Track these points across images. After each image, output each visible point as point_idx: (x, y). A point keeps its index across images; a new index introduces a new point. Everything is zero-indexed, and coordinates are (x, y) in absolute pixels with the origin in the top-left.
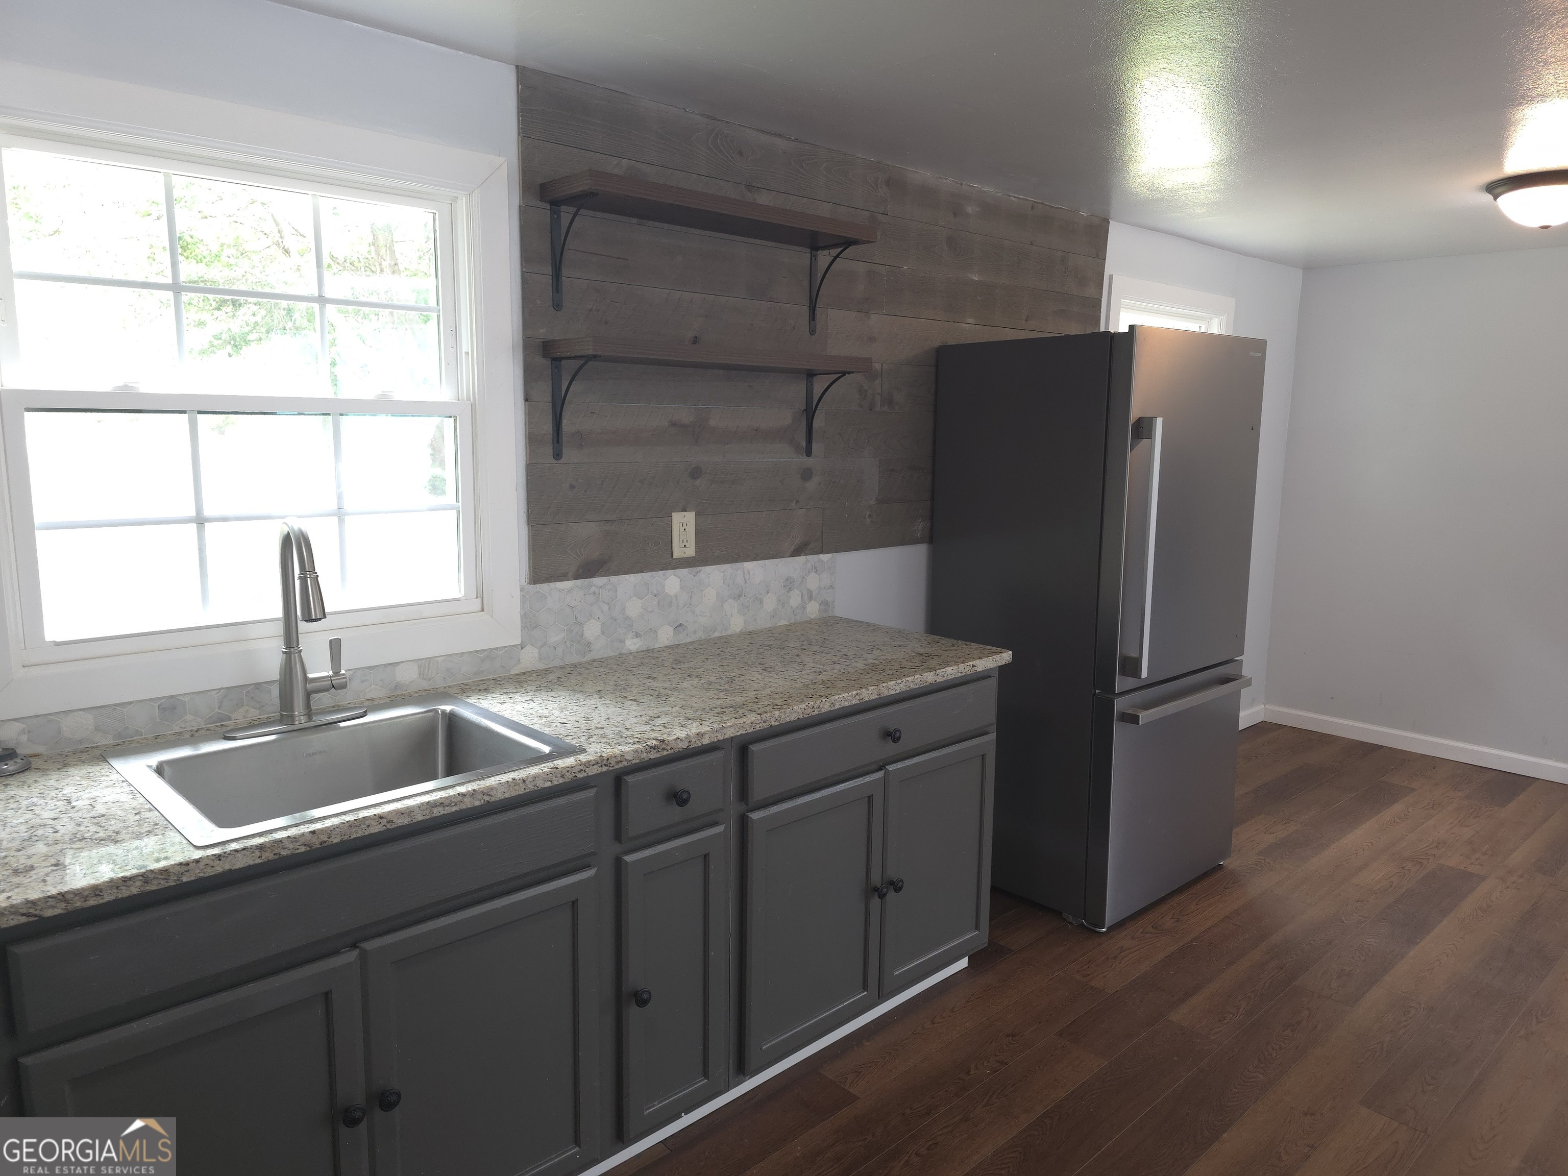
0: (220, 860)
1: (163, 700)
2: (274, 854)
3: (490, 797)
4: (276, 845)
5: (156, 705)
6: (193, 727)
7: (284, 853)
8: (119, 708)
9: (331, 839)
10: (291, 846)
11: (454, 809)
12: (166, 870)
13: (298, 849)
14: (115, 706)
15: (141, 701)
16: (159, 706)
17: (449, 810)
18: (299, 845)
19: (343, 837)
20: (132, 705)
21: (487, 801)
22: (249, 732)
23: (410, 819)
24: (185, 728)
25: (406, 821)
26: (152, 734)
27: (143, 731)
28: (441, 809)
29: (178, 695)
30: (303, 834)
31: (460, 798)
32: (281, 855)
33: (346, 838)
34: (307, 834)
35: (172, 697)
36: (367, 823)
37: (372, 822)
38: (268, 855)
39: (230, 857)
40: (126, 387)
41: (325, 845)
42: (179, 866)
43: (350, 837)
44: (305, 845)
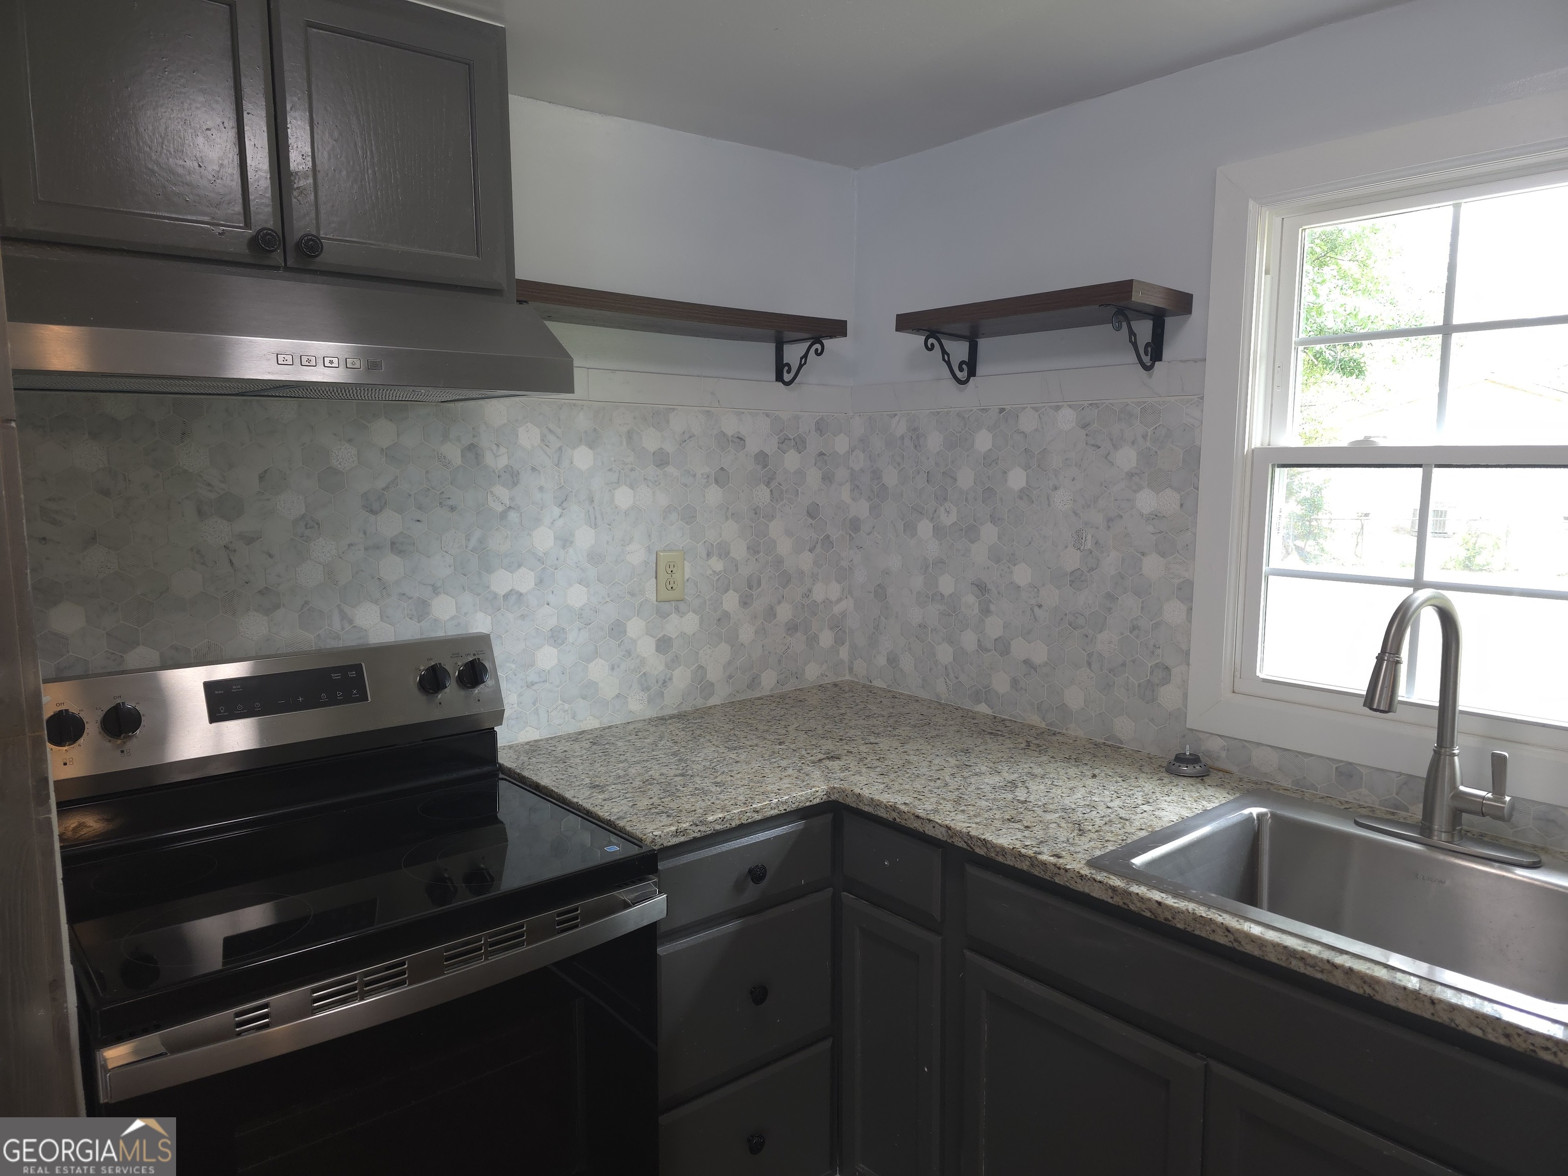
0: (1082, 880)
1: (1342, 764)
2: (1124, 903)
3: (1374, 993)
4: (1126, 895)
5: (1334, 766)
6: (1367, 802)
7: (1132, 907)
8: (1300, 756)
9: (1175, 921)
10: (1139, 904)
11: (1319, 976)
12: (1045, 864)
13: (1144, 911)
14: (1298, 753)
15: (1321, 757)
16: (1337, 768)
17: (1309, 971)
18: (1146, 909)
19: (1187, 926)
20: (1311, 758)
21: (1369, 994)
22: (1379, 824)
23: (1261, 953)
24: (1358, 800)
25: (1257, 953)
26: (1326, 793)
27: (1319, 787)
28: (1301, 965)
29: (1356, 764)
30: (1150, 900)
31: (1328, 967)
32: (1128, 906)
33: (1189, 929)
34: (1154, 902)
35: (1351, 764)
36: (1213, 927)
37: (1218, 929)
38: (1117, 901)
39: (1089, 882)
40: (1367, 440)
41: (1168, 923)
42: (1054, 866)
43: (1193, 931)
44: (1151, 912)
